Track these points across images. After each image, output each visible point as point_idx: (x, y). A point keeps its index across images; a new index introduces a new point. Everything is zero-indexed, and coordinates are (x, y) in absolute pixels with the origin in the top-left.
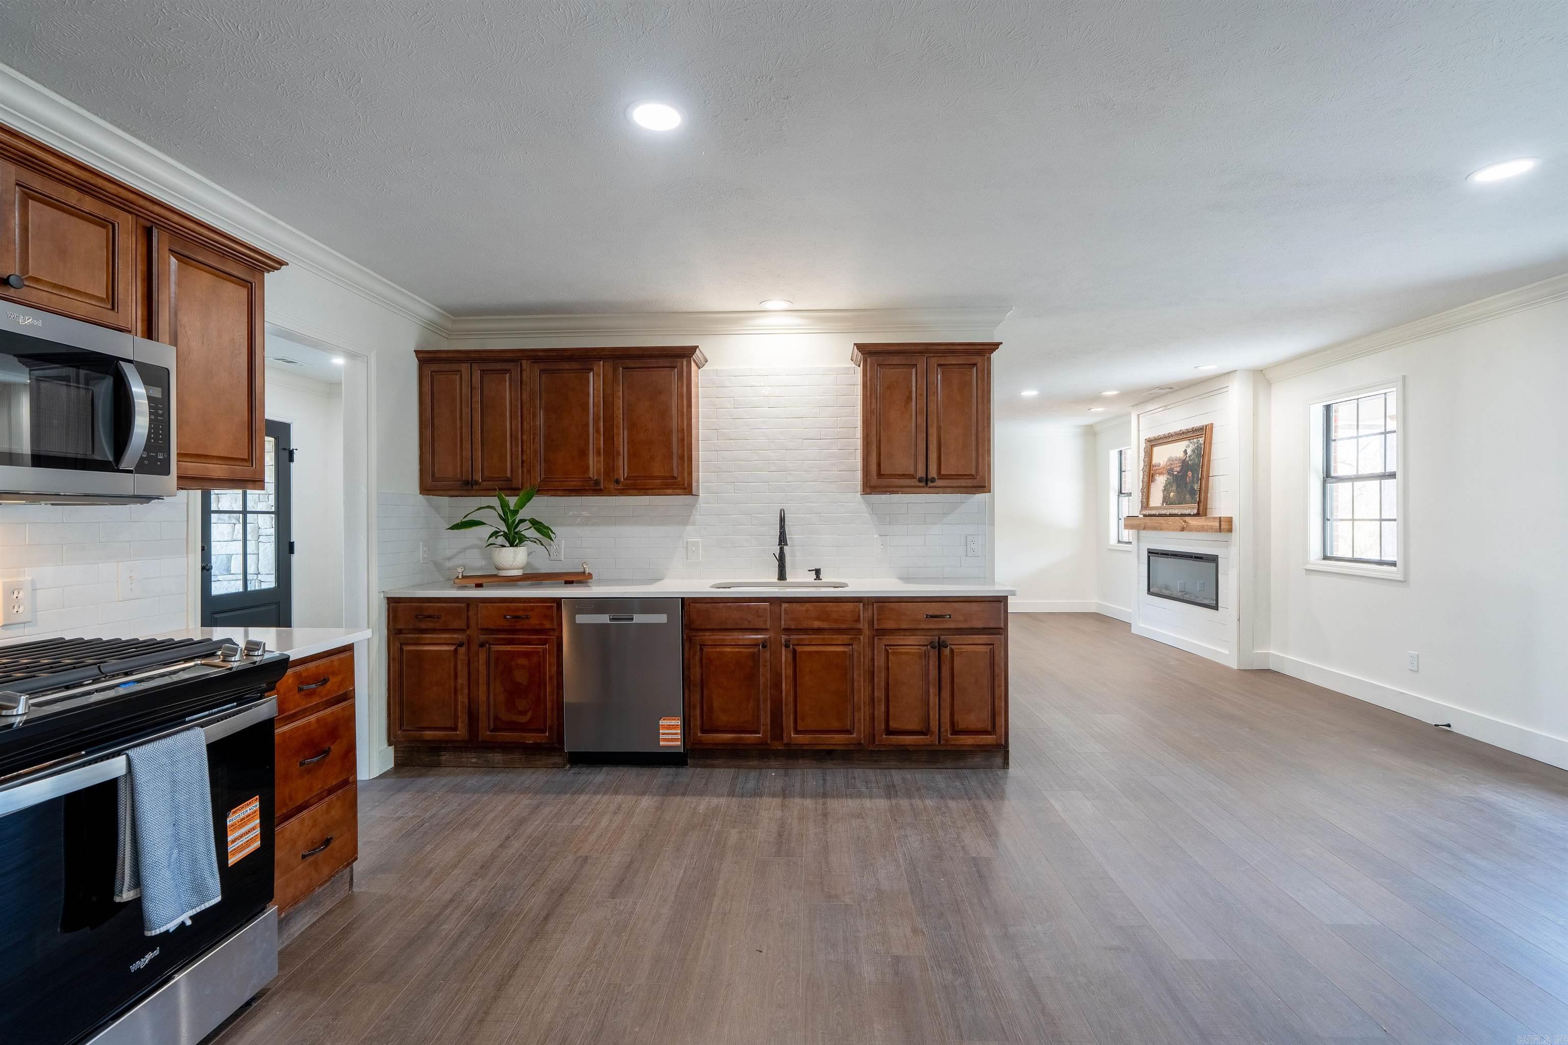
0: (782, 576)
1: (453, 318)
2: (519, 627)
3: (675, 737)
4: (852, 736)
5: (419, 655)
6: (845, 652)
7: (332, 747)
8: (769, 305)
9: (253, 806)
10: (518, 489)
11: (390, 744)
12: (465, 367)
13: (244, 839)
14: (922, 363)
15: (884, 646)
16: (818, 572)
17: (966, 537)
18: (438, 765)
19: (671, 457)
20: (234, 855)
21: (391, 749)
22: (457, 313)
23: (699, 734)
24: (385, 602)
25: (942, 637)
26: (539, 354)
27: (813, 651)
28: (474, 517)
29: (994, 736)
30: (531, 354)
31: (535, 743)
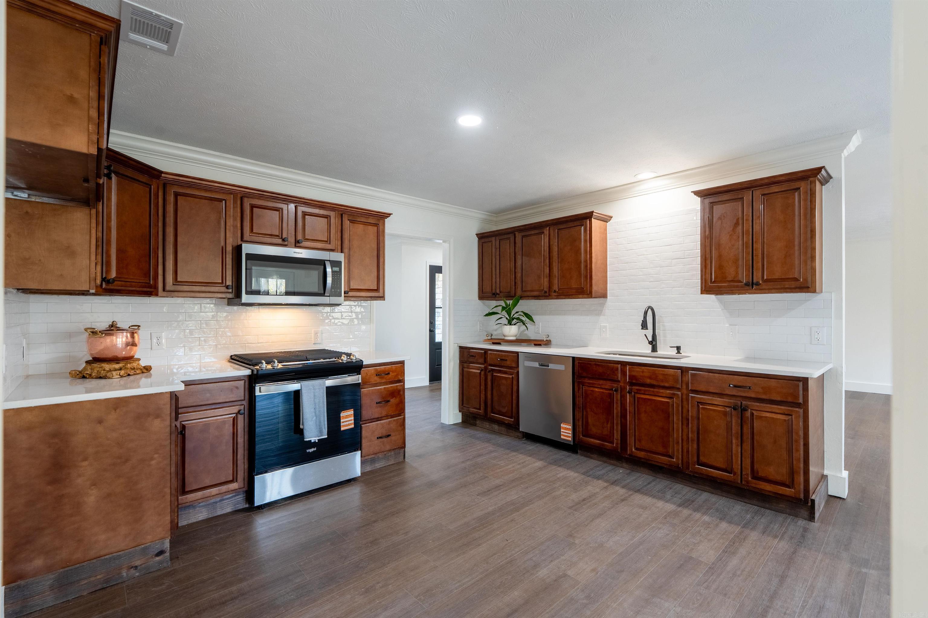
0: (654, 349)
1: (495, 215)
2: (503, 365)
3: (568, 435)
4: (673, 460)
5: (469, 373)
6: (668, 402)
7: (391, 400)
8: (641, 177)
9: (351, 412)
10: (513, 297)
11: (460, 411)
12: (493, 239)
13: (347, 423)
14: (747, 196)
15: (696, 403)
16: (678, 348)
17: (811, 328)
18: (475, 425)
19: (581, 277)
20: (343, 427)
21: (460, 414)
22: (499, 212)
23: (581, 437)
24: (458, 348)
25: (744, 403)
26: (521, 228)
27: (646, 398)
28: (495, 310)
29: (793, 490)
30: (518, 228)
31: (508, 423)
